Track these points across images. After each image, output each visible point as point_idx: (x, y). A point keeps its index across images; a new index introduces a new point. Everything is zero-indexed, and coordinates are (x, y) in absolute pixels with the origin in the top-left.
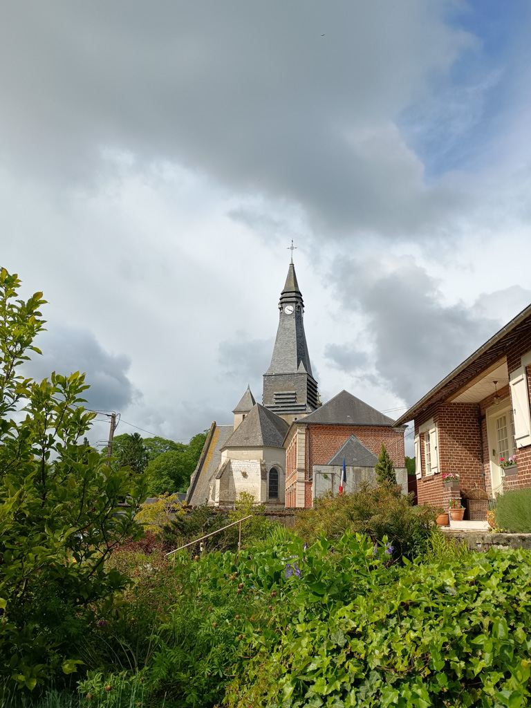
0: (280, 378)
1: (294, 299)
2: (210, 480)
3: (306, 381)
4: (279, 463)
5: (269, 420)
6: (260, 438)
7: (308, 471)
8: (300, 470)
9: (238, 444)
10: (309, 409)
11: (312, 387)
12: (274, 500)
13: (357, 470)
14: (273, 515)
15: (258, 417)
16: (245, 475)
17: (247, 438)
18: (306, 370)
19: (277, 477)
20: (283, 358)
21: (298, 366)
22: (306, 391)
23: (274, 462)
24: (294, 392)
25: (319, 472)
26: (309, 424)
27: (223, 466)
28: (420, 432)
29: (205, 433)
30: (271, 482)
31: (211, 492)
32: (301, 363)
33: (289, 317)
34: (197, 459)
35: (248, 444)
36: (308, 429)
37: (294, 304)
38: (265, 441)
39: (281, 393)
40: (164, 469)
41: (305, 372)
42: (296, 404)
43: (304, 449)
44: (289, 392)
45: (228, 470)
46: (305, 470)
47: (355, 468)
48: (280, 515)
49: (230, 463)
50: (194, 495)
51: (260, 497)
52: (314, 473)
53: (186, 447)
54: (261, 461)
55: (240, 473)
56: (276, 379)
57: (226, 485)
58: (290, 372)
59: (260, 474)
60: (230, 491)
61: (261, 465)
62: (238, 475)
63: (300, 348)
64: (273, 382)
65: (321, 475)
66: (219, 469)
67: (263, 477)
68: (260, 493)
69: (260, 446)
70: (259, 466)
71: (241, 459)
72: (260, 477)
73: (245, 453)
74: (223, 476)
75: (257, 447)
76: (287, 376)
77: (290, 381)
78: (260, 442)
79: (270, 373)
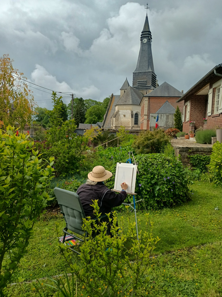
0: (140, 74)
1: (147, 35)
2: (111, 118)
3: (151, 75)
4: (138, 111)
5: (135, 93)
6: (131, 101)
7: (148, 116)
8: (145, 115)
9: (122, 104)
10: (152, 88)
11: (154, 78)
12: (136, 126)
13: (167, 115)
14: (134, 132)
15: (130, 92)
16: (125, 116)
17: (126, 101)
18: (152, 70)
19: (137, 117)
20: (142, 65)
21: (148, 68)
22: (151, 80)
23: (136, 111)
24: (146, 80)
26: (149, 97)
27: (116, 112)
28: (186, 105)
29: (109, 97)
30: (135, 119)
31: (112, 122)
32: (150, 67)
33: (145, 44)
34: (106, 108)
35: (126, 104)
36: (149, 99)
37: (147, 38)
38: (133, 102)
39: (140, 81)
40: (93, 113)
42: (147, 86)
43: (147, 107)
44: (144, 80)
45: (118, 114)
48: (137, 133)
49: (119, 111)
50: (105, 123)
51: (130, 125)
52: (150, 117)
53: (100, 103)
54: (131, 110)
55: (123, 115)
56: (138, 74)
57: (117, 120)
58: (145, 71)
59: (131, 115)
60: (119, 122)
61: (131, 112)
62: (122, 116)
63: (149, 59)
64: (137, 76)
65: (153, 117)
66: (115, 114)
67: (132, 117)
68: (130, 123)
69: (131, 105)
70: (130, 112)
71: (123, 110)
72: (131, 117)
73: (125, 107)
74: (116, 116)
75: (130, 105)
76: (143, 73)
77: (144, 75)
78: (131, 103)
79: (136, 72)
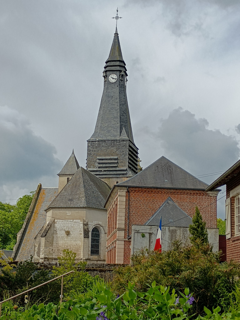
0: (104, 144)
1: (118, 68)
2: (35, 238)
3: (128, 147)
4: (100, 223)
5: (92, 183)
6: (83, 200)
7: (127, 230)
8: (120, 229)
9: (62, 205)
10: (130, 173)
11: (133, 153)
12: (95, 257)
13: (173, 230)
14: (94, 270)
15: (81, 180)
16: (68, 233)
17: (71, 200)
18: (128, 137)
19: (98, 236)
20: (106, 125)
21: (121, 132)
22: (127, 156)
23: (96, 222)
24: (116, 157)
25: (138, 232)
26: (129, 187)
27: (48, 225)
28: (231, 196)
29: (31, 194)
30: (93, 241)
31: (36, 249)
32: (124, 131)
33: (113, 85)
34: (23, 218)
35: (72, 205)
36: (128, 192)
37: (118, 73)
38: (88, 202)
39: (104, 158)
41: (127, 138)
42: (117, 169)
43: (124, 210)
44: (112, 157)
45: (52, 228)
46: (125, 230)
47: (171, 228)
48: (101, 271)
49: (54, 222)
50: (20, 251)
51: (82, 254)
52: (133, 233)
53: (13, 207)
54: (84, 221)
55: (64, 232)
56: (99, 144)
57: (50, 243)
58: (113, 138)
59: (82, 233)
60: (54, 249)
61: (84, 224)
62: (61, 234)
63: (123, 115)
64: (96, 147)
65: (139, 234)
66: (44, 229)
67: (86, 235)
68: (82, 250)
69: (83, 208)
70: (82, 225)
71: (65, 219)
72: (83, 235)
73: (69, 213)
74: (48, 234)
75: (81, 208)
76: (110, 142)
77: (113, 147)
78: (83, 203)
79: (93, 139)
